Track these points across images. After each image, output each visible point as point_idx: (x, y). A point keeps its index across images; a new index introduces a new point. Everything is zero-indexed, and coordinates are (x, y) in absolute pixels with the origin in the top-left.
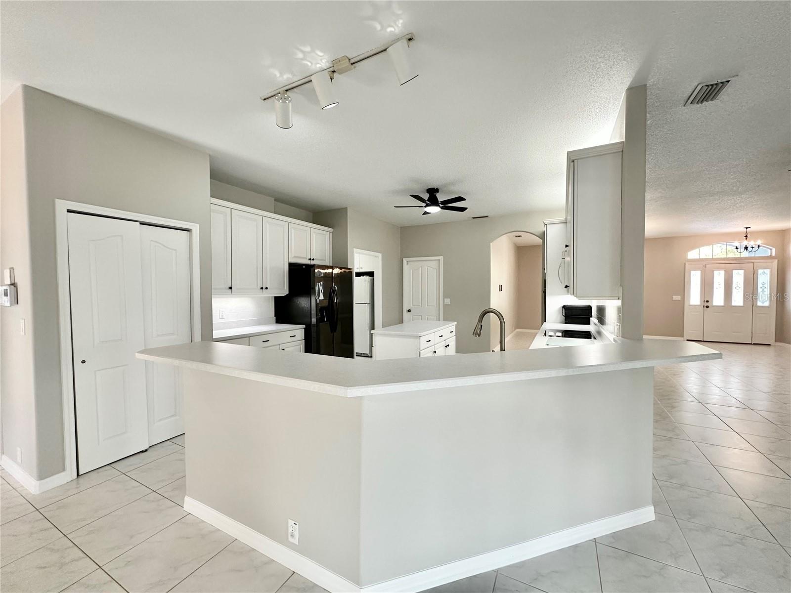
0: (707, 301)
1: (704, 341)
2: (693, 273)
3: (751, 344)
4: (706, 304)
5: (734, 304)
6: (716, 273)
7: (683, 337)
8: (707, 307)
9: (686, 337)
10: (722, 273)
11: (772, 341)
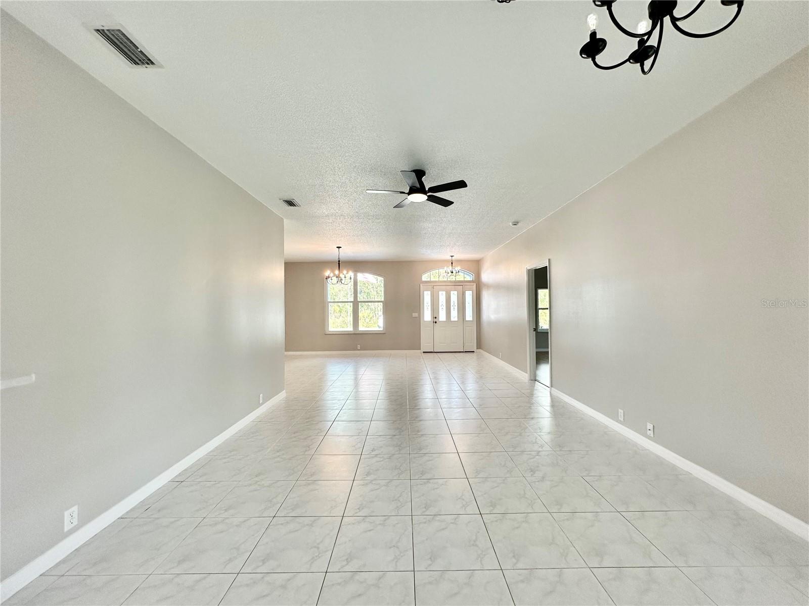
1: (434, 352)
2: (426, 293)
3: (463, 352)
4: (435, 320)
5: (452, 319)
6: (440, 293)
7: (420, 349)
8: (436, 322)
9: (424, 349)
10: (444, 293)
11: (474, 349)
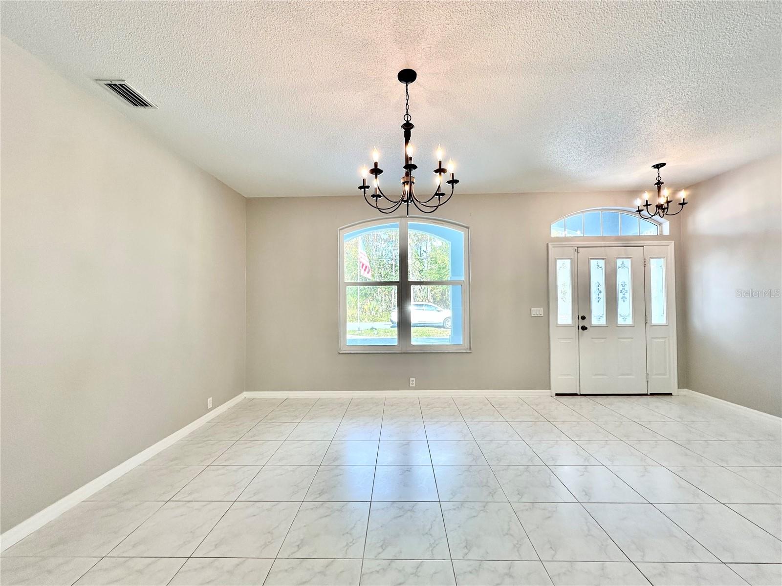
0: (583, 318)
1: (581, 395)
2: (560, 262)
3: (646, 395)
4: (582, 323)
5: (620, 322)
6: (593, 264)
7: (550, 389)
8: (584, 328)
9: (555, 388)
10: (601, 264)
